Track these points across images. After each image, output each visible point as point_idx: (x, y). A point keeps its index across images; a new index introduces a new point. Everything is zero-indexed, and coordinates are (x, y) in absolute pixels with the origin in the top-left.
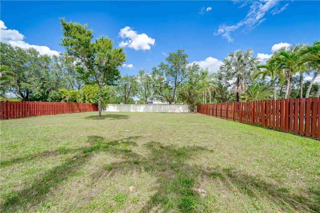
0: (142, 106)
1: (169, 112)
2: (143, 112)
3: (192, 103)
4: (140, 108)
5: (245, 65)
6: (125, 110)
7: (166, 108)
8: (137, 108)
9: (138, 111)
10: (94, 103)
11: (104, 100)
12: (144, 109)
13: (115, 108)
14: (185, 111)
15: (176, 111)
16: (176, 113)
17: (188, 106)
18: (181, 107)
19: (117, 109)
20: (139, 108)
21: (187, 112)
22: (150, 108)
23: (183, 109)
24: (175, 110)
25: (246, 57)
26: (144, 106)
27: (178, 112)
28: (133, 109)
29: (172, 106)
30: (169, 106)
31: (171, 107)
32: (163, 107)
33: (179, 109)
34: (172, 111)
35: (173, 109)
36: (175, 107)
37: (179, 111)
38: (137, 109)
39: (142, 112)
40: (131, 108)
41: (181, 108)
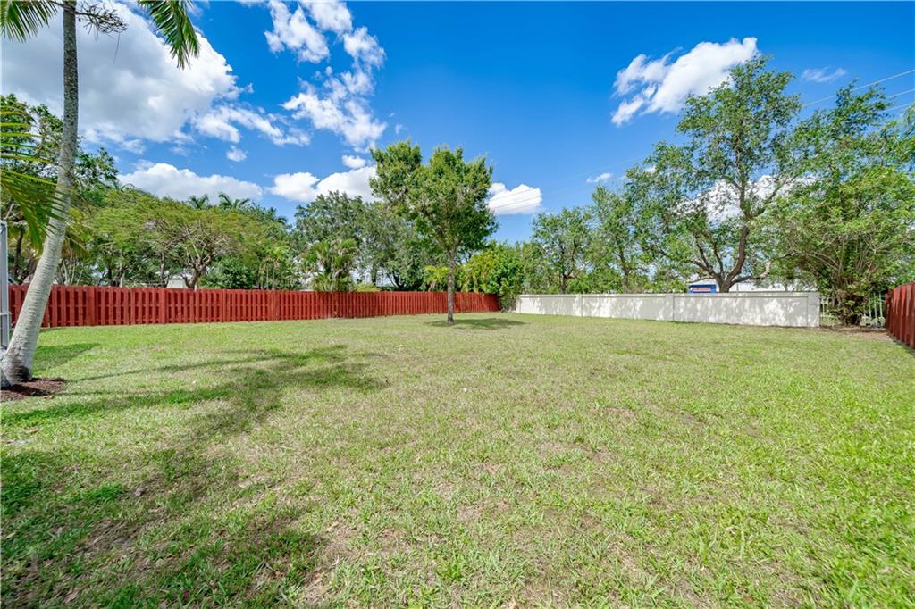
0: (605, 300)
1: (712, 320)
4: (600, 306)
6: (558, 311)
7: (699, 307)
8: (593, 304)
9: (594, 313)
10: (488, 291)
11: (510, 285)
12: (614, 307)
13: (536, 304)
14: (800, 321)
15: (745, 320)
16: (747, 326)
17: (815, 297)
18: (773, 302)
19: (541, 308)
20: (598, 304)
21: (814, 322)
22: (635, 304)
23: (786, 309)
24: (740, 316)
26: (614, 300)
27: (758, 322)
28: (579, 309)
29: (727, 299)
30: (710, 300)
31: (720, 303)
32: (682, 304)
34: (728, 317)
35: (730, 311)
36: (742, 304)
37: (763, 320)
38: (591, 307)
39: (607, 318)
40: (575, 306)
41: (773, 306)
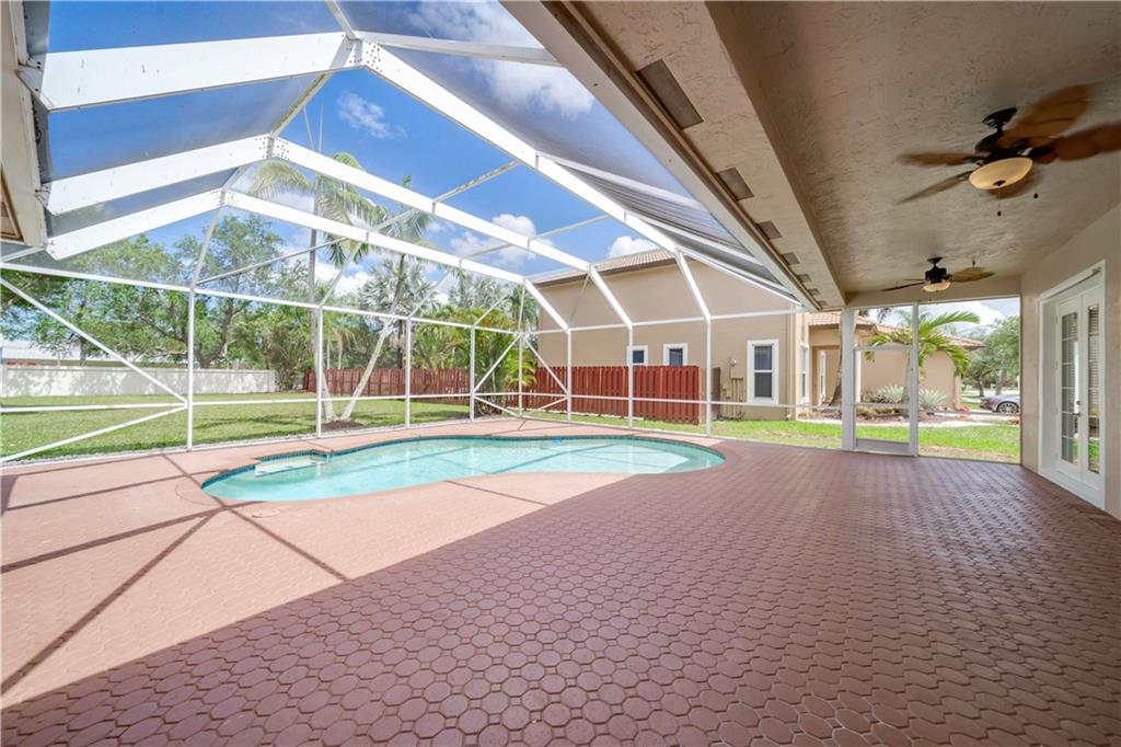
1: (204, 389)
2: (68, 394)
3: (287, 365)
5: (412, 294)
14: (265, 389)
15: (231, 390)
17: (272, 373)
18: (250, 375)
21: (273, 389)
22: (114, 379)
23: (257, 380)
24: (227, 385)
25: (414, 278)
27: (240, 390)
31: (210, 376)
32: (175, 377)
33: (243, 380)
34: (218, 387)
35: (219, 381)
36: (229, 377)
37: (244, 388)
39: (65, 397)
41: (249, 378)
